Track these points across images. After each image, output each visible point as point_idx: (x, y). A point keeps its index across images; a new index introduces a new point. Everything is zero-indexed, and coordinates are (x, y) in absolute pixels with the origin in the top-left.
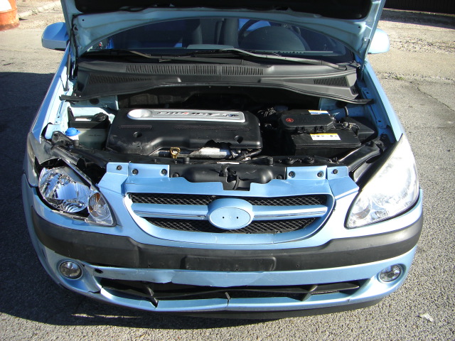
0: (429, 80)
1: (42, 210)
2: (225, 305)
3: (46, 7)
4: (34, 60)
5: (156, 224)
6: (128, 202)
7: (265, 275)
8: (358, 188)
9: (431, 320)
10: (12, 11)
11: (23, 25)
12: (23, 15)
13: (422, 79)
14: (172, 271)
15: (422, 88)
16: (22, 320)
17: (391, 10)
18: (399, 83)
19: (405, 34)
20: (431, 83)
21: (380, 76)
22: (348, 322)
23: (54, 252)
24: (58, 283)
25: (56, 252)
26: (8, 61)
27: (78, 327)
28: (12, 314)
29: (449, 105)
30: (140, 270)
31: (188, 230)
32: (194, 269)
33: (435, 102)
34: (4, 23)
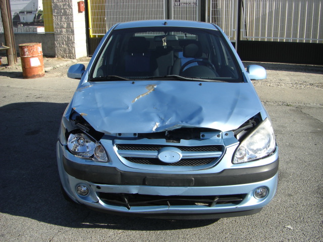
0: (309, 106)
1: (68, 155)
2: (167, 208)
3: (61, 65)
4: (55, 95)
5: (130, 161)
6: (115, 149)
7: (189, 189)
8: (239, 143)
9: (292, 228)
10: (41, 66)
11: (47, 75)
12: (47, 69)
13: (304, 105)
14: (138, 186)
15: (304, 111)
16: (52, 225)
17: (287, 64)
18: (288, 108)
19: (295, 78)
20: (310, 108)
21: (277, 104)
22: (241, 229)
23: (74, 178)
24: (75, 198)
25: (76, 178)
26: (38, 96)
27: (84, 229)
28: (46, 222)
29: (320, 120)
30: (121, 186)
31: (147, 164)
32: (150, 185)
33: (311, 118)
34: (36, 74)
